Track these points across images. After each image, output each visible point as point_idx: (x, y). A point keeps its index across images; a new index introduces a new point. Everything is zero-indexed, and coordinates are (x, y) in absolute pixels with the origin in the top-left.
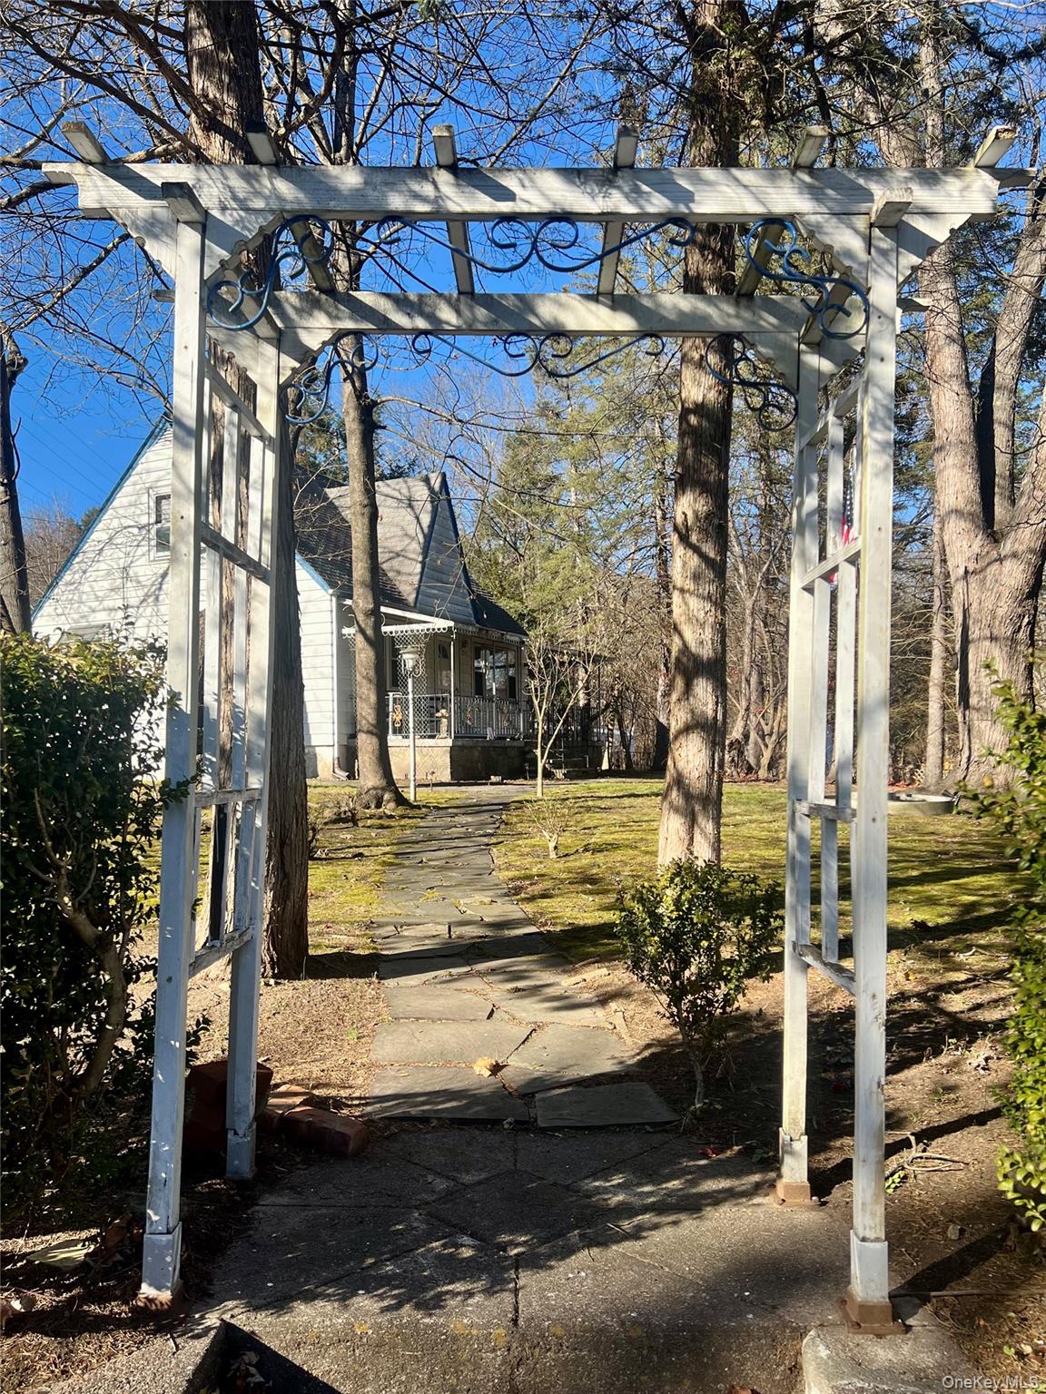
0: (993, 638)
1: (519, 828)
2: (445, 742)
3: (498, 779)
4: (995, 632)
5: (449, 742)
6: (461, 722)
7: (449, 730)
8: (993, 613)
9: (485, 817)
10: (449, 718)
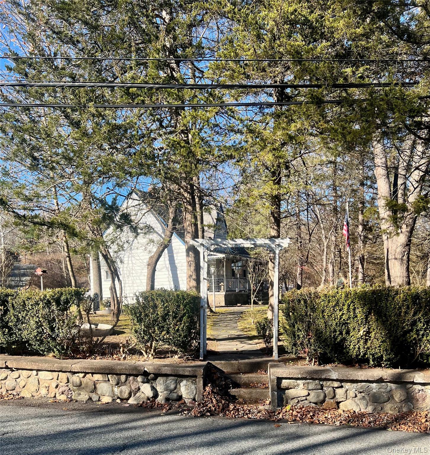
0: (396, 259)
1: (245, 318)
2: (223, 293)
3: (240, 305)
4: (396, 257)
5: (224, 293)
6: (228, 286)
7: (224, 289)
8: (395, 251)
9: (236, 316)
10: (224, 286)
